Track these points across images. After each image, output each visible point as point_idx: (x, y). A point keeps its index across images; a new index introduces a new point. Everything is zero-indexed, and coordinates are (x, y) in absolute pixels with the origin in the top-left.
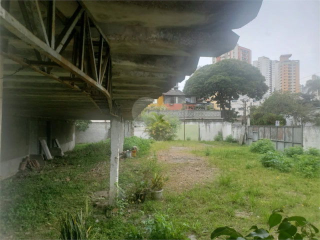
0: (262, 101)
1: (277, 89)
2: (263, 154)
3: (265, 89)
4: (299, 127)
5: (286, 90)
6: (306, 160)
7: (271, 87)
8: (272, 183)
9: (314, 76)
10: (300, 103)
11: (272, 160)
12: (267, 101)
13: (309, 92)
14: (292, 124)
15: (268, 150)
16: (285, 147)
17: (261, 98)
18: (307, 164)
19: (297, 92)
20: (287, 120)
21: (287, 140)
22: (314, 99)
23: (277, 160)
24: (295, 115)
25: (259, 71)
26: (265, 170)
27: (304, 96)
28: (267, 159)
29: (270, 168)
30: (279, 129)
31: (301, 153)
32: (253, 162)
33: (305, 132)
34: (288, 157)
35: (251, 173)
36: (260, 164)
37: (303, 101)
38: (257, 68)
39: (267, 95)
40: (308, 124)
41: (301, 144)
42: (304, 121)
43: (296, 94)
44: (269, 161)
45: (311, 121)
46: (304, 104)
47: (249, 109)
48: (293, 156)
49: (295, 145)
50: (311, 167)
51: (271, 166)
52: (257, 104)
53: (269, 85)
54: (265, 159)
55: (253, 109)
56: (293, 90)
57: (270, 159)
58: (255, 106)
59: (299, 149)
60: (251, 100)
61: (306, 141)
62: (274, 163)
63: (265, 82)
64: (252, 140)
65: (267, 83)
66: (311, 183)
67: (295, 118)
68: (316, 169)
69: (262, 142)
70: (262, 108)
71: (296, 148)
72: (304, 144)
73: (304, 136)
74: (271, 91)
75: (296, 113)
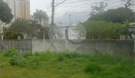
0: (10, 24)
1: (18, 17)
2: (10, 57)
3: (12, 17)
4: (30, 40)
5: (23, 18)
6: (34, 59)
7: (15, 15)
8: (15, 75)
9: (37, 10)
10: (30, 26)
11: (15, 61)
12: (13, 24)
13: (35, 19)
14: (27, 38)
15: (14, 54)
16: (23, 52)
17: (10, 22)
18: (34, 61)
19: (29, 19)
20: (24, 35)
21: (24, 48)
22: (37, 24)
23: (18, 61)
24: (28, 33)
25: (7, 5)
26: (12, 67)
27: (32, 21)
28: (13, 60)
29: (15, 66)
30: (20, 41)
31: (31, 55)
32: (5, 63)
33: (33, 42)
34: (24, 58)
35: (3, 70)
36: (9, 64)
37: (32, 25)
38: (6, 3)
39: (13, 20)
40: (35, 38)
41: (31, 50)
42: (32, 36)
43: (28, 20)
44: (14, 62)
45: (36, 36)
46: (32, 26)
47: (2, 29)
48: (27, 57)
49: (28, 50)
50: (35, 63)
51: (16, 64)
52: (7, 26)
53: (14, 15)
54: (12, 60)
55: (5, 29)
56: (27, 18)
57: (15, 60)
58: (6, 27)
59: (30, 53)
60: (4, 23)
61: (34, 47)
62: (16, 62)
63: (11, 12)
64: (5, 49)
65: (13, 13)
66: (36, 72)
67: (28, 35)
68: (38, 64)
69: (11, 50)
70: (10, 29)
71: (29, 52)
72: (33, 50)
73: (32, 45)
74: (15, 18)
75: (28, 32)
